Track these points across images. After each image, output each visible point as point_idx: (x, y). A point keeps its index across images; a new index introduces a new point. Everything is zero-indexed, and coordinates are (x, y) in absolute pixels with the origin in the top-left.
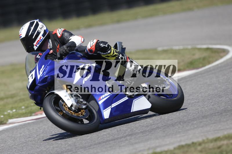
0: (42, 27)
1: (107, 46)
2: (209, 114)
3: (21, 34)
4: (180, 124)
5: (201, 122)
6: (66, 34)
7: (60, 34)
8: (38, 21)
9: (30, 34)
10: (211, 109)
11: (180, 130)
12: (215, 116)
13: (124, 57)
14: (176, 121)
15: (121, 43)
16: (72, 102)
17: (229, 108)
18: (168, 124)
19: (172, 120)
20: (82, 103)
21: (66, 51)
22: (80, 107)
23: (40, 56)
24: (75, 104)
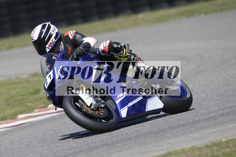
0: (54, 30)
1: (120, 47)
2: (133, 136)
3: (33, 37)
4: (104, 147)
5: (126, 145)
6: (78, 36)
7: (72, 36)
8: (50, 23)
9: (42, 37)
10: (136, 131)
11: (104, 153)
12: (140, 138)
13: (135, 58)
14: (100, 144)
15: (128, 45)
16: (92, 101)
17: (153, 130)
18: (92, 147)
19: (95, 142)
20: (100, 102)
21: (82, 51)
22: (99, 106)
23: (55, 57)
24: (95, 103)
